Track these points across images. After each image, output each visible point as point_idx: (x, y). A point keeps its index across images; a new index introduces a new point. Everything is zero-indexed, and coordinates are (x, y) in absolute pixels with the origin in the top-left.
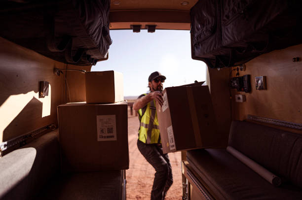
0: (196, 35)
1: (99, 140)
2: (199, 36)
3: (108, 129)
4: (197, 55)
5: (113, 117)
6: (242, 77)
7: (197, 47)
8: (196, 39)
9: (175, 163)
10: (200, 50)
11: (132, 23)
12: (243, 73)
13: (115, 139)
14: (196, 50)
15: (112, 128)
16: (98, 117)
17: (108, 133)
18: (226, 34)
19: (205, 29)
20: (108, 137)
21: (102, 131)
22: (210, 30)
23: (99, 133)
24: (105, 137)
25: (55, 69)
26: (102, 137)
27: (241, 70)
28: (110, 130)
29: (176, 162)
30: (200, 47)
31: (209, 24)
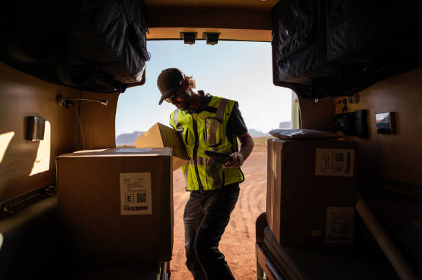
0: (281, 48)
1: (124, 212)
2: (286, 49)
3: (138, 195)
4: (281, 78)
5: (147, 176)
6: (353, 113)
7: (282, 67)
8: (281, 53)
9: (245, 235)
10: (287, 71)
11: (182, 29)
12: (353, 107)
13: (149, 212)
14: (281, 71)
15: (145, 195)
16: (123, 176)
17: (138, 201)
18: (333, 39)
19: (296, 35)
20: (138, 208)
21: (129, 199)
22: (306, 36)
23: (123, 202)
24: (133, 209)
25: (58, 98)
26: (129, 209)
27: (351, 102)
28: (141, 198)
29: (247, 232)
30: (288, 65)
31: (303, 27)
